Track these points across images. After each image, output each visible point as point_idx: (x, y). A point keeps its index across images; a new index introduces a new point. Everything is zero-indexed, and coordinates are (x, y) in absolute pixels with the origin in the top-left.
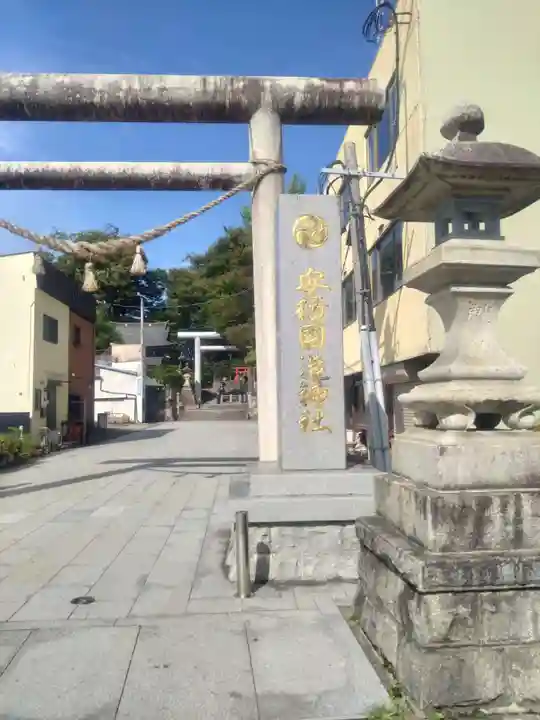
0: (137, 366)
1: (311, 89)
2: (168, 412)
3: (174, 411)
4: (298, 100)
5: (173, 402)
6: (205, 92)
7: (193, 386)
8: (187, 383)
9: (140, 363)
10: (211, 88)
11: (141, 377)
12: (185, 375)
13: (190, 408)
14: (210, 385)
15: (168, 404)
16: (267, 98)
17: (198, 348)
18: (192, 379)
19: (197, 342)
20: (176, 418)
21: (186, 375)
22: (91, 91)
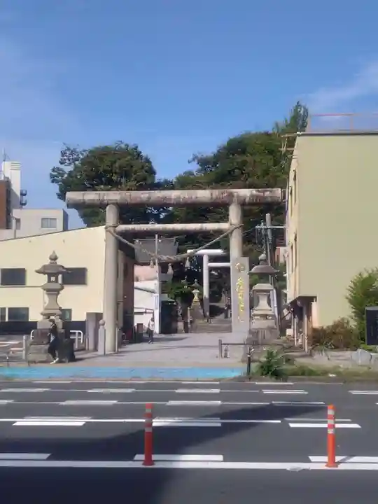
0: (154, 285)
1: (252, 196)
2: (180, 325)
3: (186, 324)
4: (247, 200)
5: (184, 315)
6: (212, 198)
7: (201, 300)
8: (196, 298)
9: (157, 282)
10: (214, 196)
11: (157, 294)
12: (194, 291)
13: (200, 322)
14: (218, 300)
15: (180, 318)
16: (235, 199)
17: (206, 265)
18: (201, 294)
19: (205, 259)
20: (187, 330)
21: (196, 292)
22: (170, 199)
